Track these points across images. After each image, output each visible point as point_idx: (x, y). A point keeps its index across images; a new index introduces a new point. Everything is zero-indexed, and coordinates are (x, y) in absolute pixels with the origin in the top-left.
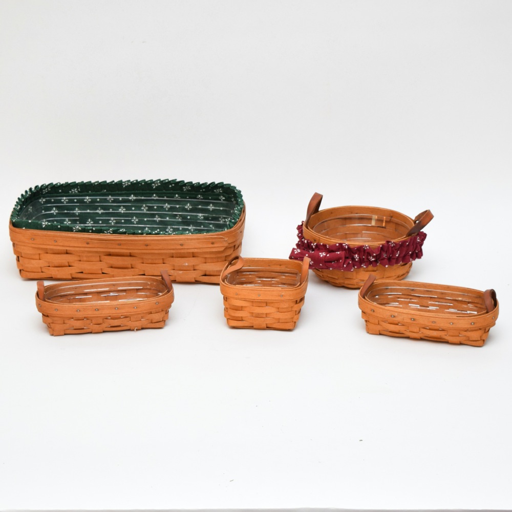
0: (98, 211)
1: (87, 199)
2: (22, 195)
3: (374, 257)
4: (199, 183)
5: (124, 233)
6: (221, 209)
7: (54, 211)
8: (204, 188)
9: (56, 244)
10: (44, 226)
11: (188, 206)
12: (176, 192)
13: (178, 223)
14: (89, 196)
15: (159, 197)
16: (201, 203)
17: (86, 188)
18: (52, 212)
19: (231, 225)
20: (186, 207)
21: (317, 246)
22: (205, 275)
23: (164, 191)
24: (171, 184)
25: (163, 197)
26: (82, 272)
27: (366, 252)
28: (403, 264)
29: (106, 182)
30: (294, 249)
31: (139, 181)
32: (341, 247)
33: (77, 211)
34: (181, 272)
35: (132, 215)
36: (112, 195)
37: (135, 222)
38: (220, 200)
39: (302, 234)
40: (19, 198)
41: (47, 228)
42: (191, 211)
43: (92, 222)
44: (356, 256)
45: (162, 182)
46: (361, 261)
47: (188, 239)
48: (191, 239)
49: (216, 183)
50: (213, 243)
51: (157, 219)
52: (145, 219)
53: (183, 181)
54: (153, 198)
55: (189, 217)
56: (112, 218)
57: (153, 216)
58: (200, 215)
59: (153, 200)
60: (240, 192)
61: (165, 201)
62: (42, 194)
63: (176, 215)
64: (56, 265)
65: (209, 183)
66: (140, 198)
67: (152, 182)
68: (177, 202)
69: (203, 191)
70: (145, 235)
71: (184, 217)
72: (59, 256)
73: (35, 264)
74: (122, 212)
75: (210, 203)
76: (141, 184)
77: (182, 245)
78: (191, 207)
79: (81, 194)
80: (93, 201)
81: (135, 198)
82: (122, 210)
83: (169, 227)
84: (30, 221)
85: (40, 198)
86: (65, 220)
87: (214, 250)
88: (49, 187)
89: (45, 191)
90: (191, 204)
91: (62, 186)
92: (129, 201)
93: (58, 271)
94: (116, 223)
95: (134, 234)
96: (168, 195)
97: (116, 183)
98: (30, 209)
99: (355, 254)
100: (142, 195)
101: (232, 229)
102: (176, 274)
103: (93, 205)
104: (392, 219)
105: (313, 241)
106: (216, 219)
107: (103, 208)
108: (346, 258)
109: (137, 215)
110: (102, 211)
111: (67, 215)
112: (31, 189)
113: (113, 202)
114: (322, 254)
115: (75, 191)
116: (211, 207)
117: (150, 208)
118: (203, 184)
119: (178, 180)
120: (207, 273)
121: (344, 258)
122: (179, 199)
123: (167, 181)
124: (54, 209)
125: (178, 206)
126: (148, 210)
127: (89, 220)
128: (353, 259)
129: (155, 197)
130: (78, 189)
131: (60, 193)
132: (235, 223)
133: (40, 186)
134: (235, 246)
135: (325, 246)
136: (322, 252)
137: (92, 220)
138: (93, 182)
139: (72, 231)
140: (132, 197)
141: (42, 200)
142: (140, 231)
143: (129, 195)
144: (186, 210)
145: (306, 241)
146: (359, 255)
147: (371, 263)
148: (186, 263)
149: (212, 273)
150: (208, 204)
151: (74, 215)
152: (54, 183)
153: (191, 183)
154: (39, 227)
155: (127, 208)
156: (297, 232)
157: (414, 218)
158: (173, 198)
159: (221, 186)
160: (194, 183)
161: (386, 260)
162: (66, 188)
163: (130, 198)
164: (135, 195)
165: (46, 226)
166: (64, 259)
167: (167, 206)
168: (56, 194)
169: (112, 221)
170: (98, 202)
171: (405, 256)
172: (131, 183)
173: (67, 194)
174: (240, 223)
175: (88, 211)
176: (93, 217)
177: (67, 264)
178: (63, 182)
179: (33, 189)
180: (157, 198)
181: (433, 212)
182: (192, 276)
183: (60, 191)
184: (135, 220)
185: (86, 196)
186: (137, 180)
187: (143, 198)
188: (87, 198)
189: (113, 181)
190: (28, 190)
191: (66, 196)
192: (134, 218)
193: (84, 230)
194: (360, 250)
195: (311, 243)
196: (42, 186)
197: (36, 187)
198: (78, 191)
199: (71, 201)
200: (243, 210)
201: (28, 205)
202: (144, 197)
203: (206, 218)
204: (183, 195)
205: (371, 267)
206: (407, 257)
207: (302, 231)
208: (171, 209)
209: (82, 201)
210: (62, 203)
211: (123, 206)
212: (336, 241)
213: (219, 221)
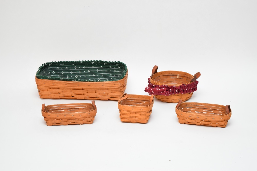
0: (71, 73)
1: (67, 68)
2: (41, 66)
3: (177, 90)
4: (110, 62)
5: (80, 81)
6: (119, 72)
7: (54, 73)
8: (112, 63)
9: (54, 85)
10: (49, 78)
11: (106, 71)
12: (101, 65)
13: (102, 77)
14: (67, 66)
15: (95, 67)
16: (111, 69)
17: (66, 63)
18: (53, 73)
19: (122, 78)
20: (105, 71)
21: (155, 86)
22: (112, 97)
23: (96, 65)
24: (99, 62)
25: (96, 67)
26: (64, 96)
27: (174, 88)
28: (189, 93)
29: (74, 61)
30: (146, 87)
32: (165, 86)
33: (63, 73)
34: (102, 96)
35: (84, 74)
36: (76, 66)
38: (118, 68)
39: (150, 81)
40: (39, 67)
41: (50, 79)
42: (107, 72)
44: (171, 90)
45: (95, 61)
46: (173, 92)
47: (105, 83)
48: (106, 83)
49: (117, 62)
50: (115, 85)
51: (94, 76)
52: (89, 76)
53: (104, 61)
54: (92, 67)
55: (106, 75)
56: (76, 75)
57: (92, 74)
58: (111, 74)
59: (92, 68)
60: (126, 65)
61: (97, 69)
62: (49, 66)
63: (101, 74)
64: (54, 93)
65: (114, 61)
67: (92, 61)
68: (102, 69)
69: (111, 65)
70: (88, 81)
71: (104, 75)
72: (55, 89)
73: (46, 93)
74: (80, 73)
75: (114, 69)
76: (88, 62)
77: (103, 85)
78: (107, 71)
79: (64, 66)
80: (69, 69)
81: (85, 67)
82: (80, 72)
83: (98, 79)
84: (44, 76)
85: (48, 67)
86: (58, 76)
87: (115, 87)
88: (52, 63)
89: (50, 65)
91: (56, 63)
92: (83, 69)
93: (55, 95)
94: (78, 77)
95: (84, 81)
96: (98, 66)
97: (78, 62)
98: (44, 72)
99: (170, 89)
100: (88, 66)
101: (122, 79)
102: (100, 97)
103: (69, 70)
104: (185, 76)
105: (154, 84)
106: (117, 76)
107: (73, 71)
108: (167, 90)
109: (86, 74)
110: (72, 72)
111: (59, 74)
112: (44, 64)
113: (77, 69)
114: (157, 89)
115: (62, 65)
116: (115, 71)
117: (91, 71)
119: (102, 61)
120: (113, 97)
121: (166, 91)
122: (102, 68)
123: (97, 61)
124: (54, 72)
125: (102, 71)
126: (90, 72)
127: (67, 76)
128: (169, 91)
129: (93, 67)
130: (63, 64)
131: (56, 65)
132: (123, 77)
133: (48, 63)
134: (123, 86)
135: (158, 86)
136: (157, 88)
137: (68, 76)
138: (69, 61)
139: (60, 80)
140: (84, 67)
141: (49, 68)
142: (86, 80)
143: (83, 66)
144: (105, 72)
145: (151, 84)
146: (172, 89)
147: (176, 92)
148: (104, 92)
149: (115, 97)
150: (114, 70)
151: (61, 74)
152: (54, 62)
153: (107, 61)
154: (47, 78)
155: (82, 71)
156: (148, 80)
157: (193, 75)
158: (100, 67)
159: (119, 63)
161: (182, 91)
162: (58, 63)
163: (83, 67)
164: (85, 66)
165: (50, 78)
166: (57, 91)
167: (98, 70)
168: (54, 66)
169: (76, 76)
170: (71, 69)
171: (190, 90)
172: (84, 61)
174: (126, 77)
175: (67, 72)
176: (69, 75)
177: (58, 93)
178: (57, 61)
179: (45, 64)
180: (94, 67)
181: (201, 73)
182: (107, 97)
184: (85, 76)
185: (66, 66)
186: (86, 61)
187: (88, 67)
188: (67, 67)
189: (77, 61)
190: (43, 64)
191: (58, 67)
192: (85, 75)
193: (64, 80)
194: (172, 87)
195: (153, 85)
196: (49, 62)
197: (46, 63)
199: (60, 69)
200: (127, 72)
201: (43, 70)
203: (113, 75)
204: (104, 66)
205: (176, 94)
206: (191, 90)
207: (150, 80)
208: (99, 72)
209: (64, 69)
210: (57, 69)
211: (81, 70)
212: (162, 84)
213: (118, 76)
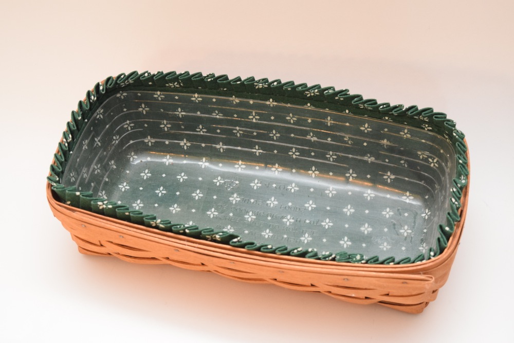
0: (214, 116)
1: (196, 98)
4: (388, 104)
6: (423, 141)
7: (143, 109)
11: (366, 128)
12: (346, 107)
13: (347, 150)
15: (317, 108)
16: (389, 126)
17: (194, 83)
20: (362, 128)
23: (325, 102)
24: (338, 96)
25: (323, 109)
29: (226, 77)
31: (283, 82)
33: (180, 113)
35: (270, 128)
36: (237, 96)
37: (275, 138)
38: (423, 129)
42: (370, 135)
43: (205, 130)
45: (321, 92)
49: (420, 108)
51: (312, 138)
52: (292, 136)
53: (360, 96)
54: (305, 107)
55: (365, 144)
56: (238, 128)
57: (305, 133)
59: (306, 110)
62: (120, 87)
63: (343, 138)
66: (284, 105)
78: (370, 130)
79: (185, 89)
80: (206, 101)
81: (275, 104)
85: (118, 92)
90: (370, 126)
91: (152, 77)
92: (267, 107)
96: (332, 108)
97: (243, 82)
103: (204, 107)
107: (223, 112)
109: (278, 129)
110: (221, 116)
113: (239, 105)
115: (175, 85)
116: (405, 134)
118: (395, 107)
119: (351, 93)
122: (351, 116)
123: (331, 91)
124: (143, 106)
125: (347, 125)
127: (201, 127)
129: (309, 107)
130: (179, 82)
131: (151, 86)
133: (115, 77)
138: (204, 74)
140: (271, 103)
141: (122, 95)
143: (266, 99)
144: (361, 133)
150: (400, 129)
151: (176, 118)
152: (140, 73)
153: (375, 101)
155: (263, 117)
158: (341, 112)
159: (428, 113)
160: (379, 103)
162: (161, 81)
163: (268, 103)
164: (276, 100)
167: (329, 121)
168: (143, 87)
169: (238, 131)
170: (214, 103)
172: (269, 84)
173: (162, 88)
175: (199, 114)
176: (206, 123)
178: (153, 72)
179: (102, 86)
180: (313, 109)
183: (150, 83)
184: (275, 135)
185: (193, 93)
186: (279, 81)
187: (289, 105)
188: (196, 95)
189: (239, 79)
190: (92, 91)
191: (161, 91)
192: (274, 132)
196: (119, 77)
197: (109, 79)
198: (180, 85)
202: (291, 104)
208: (336, 128)
209: (188, 100)
210: (156, 99)
